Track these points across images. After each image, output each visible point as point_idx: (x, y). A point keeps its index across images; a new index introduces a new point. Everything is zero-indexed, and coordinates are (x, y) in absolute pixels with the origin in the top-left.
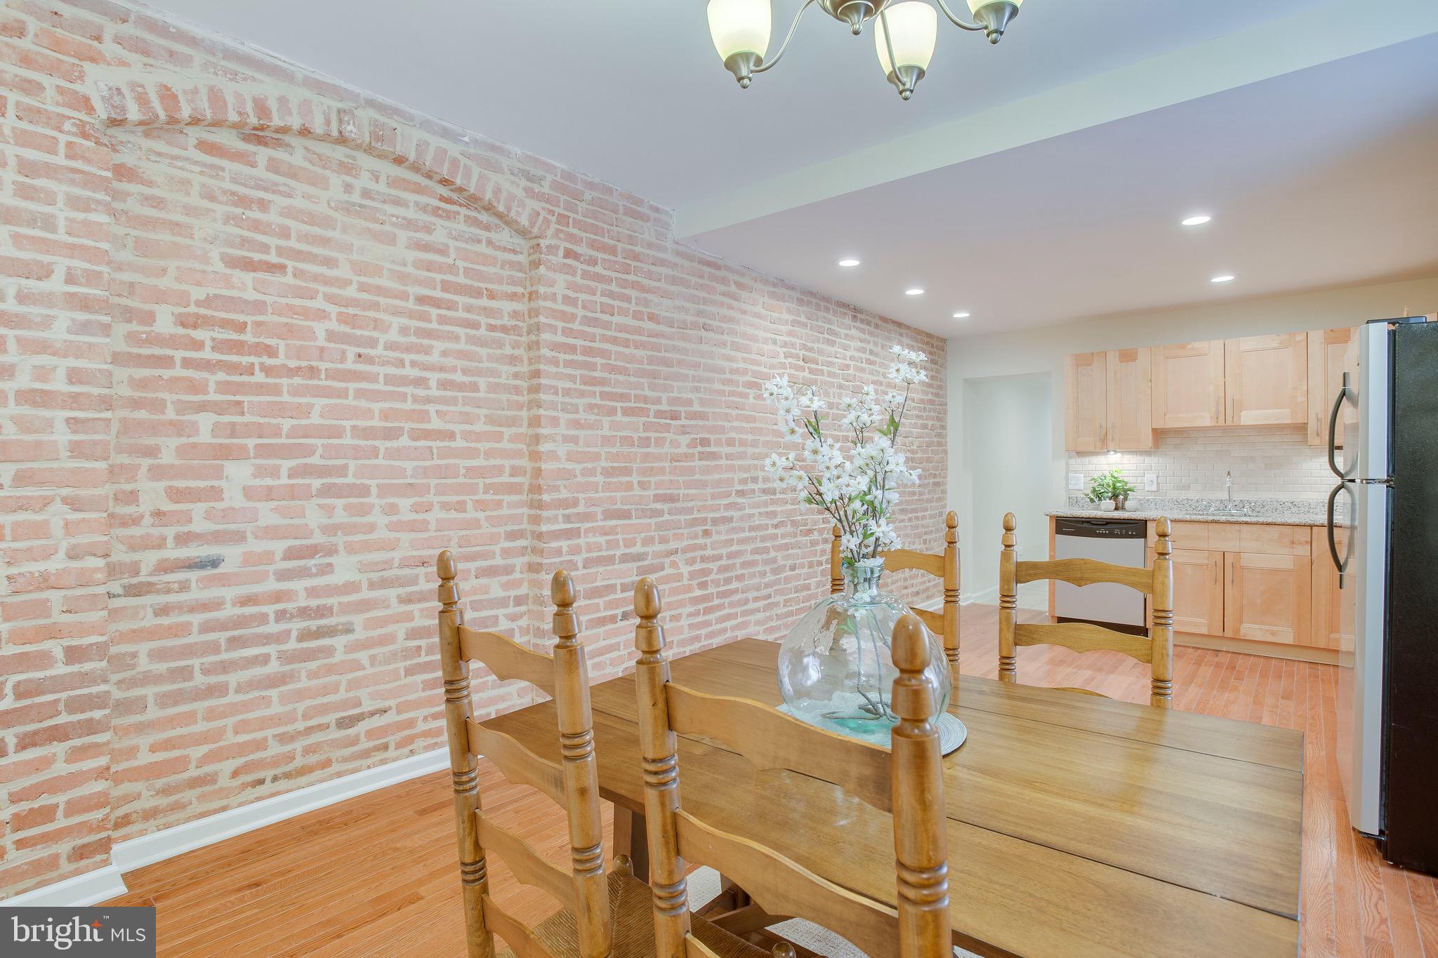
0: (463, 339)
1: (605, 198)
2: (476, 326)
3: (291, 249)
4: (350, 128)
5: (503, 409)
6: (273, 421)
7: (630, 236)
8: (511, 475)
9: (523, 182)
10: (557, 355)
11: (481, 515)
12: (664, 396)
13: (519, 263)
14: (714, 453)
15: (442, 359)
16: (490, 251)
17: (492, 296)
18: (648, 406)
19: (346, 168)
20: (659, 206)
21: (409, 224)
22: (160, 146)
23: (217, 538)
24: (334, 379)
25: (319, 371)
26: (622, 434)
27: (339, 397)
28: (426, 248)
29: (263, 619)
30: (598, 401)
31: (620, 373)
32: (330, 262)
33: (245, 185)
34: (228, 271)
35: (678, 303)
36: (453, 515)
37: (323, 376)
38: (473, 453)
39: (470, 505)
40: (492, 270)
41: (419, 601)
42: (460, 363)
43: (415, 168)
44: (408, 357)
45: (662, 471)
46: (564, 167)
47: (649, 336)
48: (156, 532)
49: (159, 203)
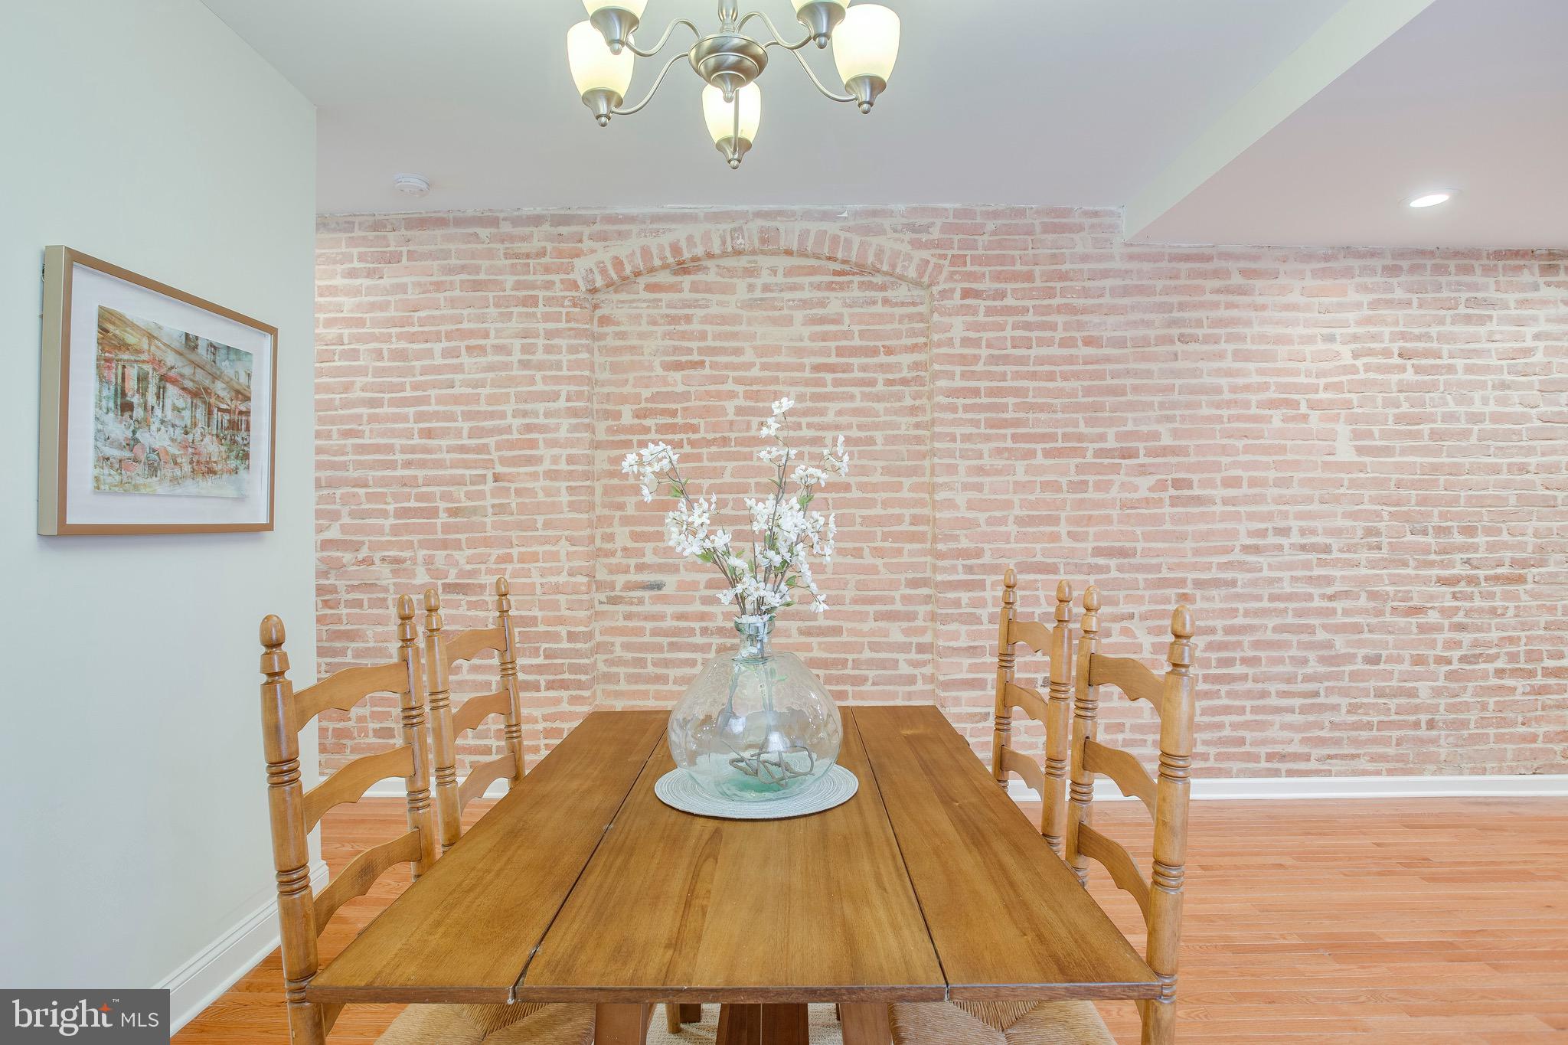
0: (858, 397)
1: (1014, 222)
2: (872, 383)
3: (708, 347)
4: (740, 241)
5: (903, 460)
6: (697, 482)
7: (1054, 255)
8: (912, 524)
9: (908, 236)
10: (955, 400)
11: (879, 562)
12: (1111, 432)
13: (920, 314)
14: (1198, 497)
15: (837, 419)
16: (887, 310)
17: (889, 351)
18: (1084, 445)
19: (750, 272)
20: (1098, 208)
21: (805, 304)
22: (623, 296)
23: (661, 568)
24: (741, 445)
25: (730, 439)
26: (1043, 479)
27: (745, 459)
28: (822, 320)
29: (691, 632)
30: (1009, 444)
31: (1042, 411)
32: (737, 352)
33: (675, 308)
34: (665, 373)
35: (1136, 316)
36: (850, 560)
37: (733, 444)
38: (870, 504)
39: (866, 552)
40: (889, 327)
41: (818, 635)
42: (855, 420)
43: (803, 254)
44: (804, 421)
45: (1108, 520)
46: (958, 205)
47: (1086, 363)
48: (624, 561)
49: (622, 335)
